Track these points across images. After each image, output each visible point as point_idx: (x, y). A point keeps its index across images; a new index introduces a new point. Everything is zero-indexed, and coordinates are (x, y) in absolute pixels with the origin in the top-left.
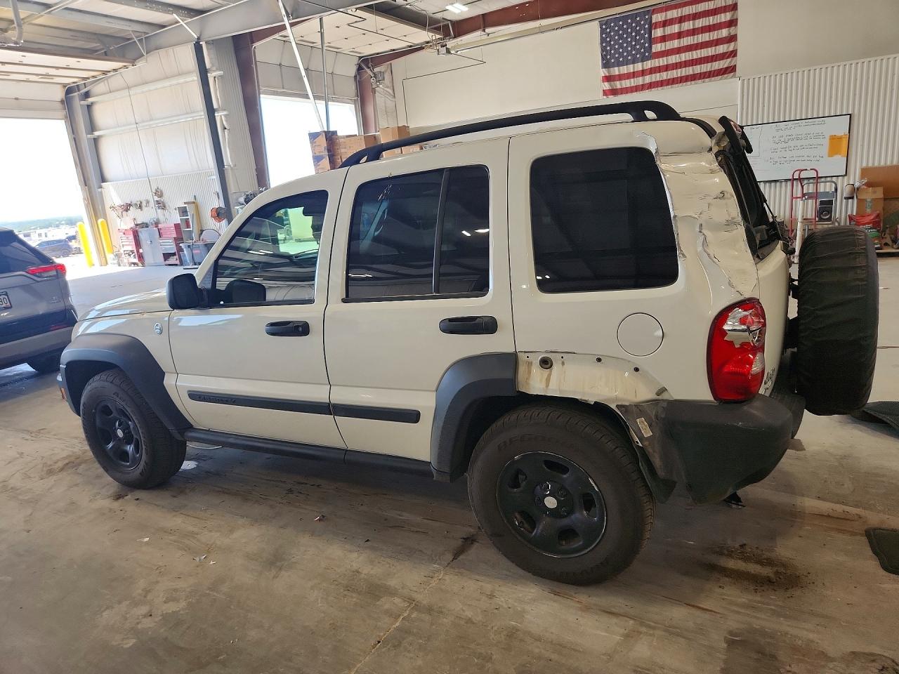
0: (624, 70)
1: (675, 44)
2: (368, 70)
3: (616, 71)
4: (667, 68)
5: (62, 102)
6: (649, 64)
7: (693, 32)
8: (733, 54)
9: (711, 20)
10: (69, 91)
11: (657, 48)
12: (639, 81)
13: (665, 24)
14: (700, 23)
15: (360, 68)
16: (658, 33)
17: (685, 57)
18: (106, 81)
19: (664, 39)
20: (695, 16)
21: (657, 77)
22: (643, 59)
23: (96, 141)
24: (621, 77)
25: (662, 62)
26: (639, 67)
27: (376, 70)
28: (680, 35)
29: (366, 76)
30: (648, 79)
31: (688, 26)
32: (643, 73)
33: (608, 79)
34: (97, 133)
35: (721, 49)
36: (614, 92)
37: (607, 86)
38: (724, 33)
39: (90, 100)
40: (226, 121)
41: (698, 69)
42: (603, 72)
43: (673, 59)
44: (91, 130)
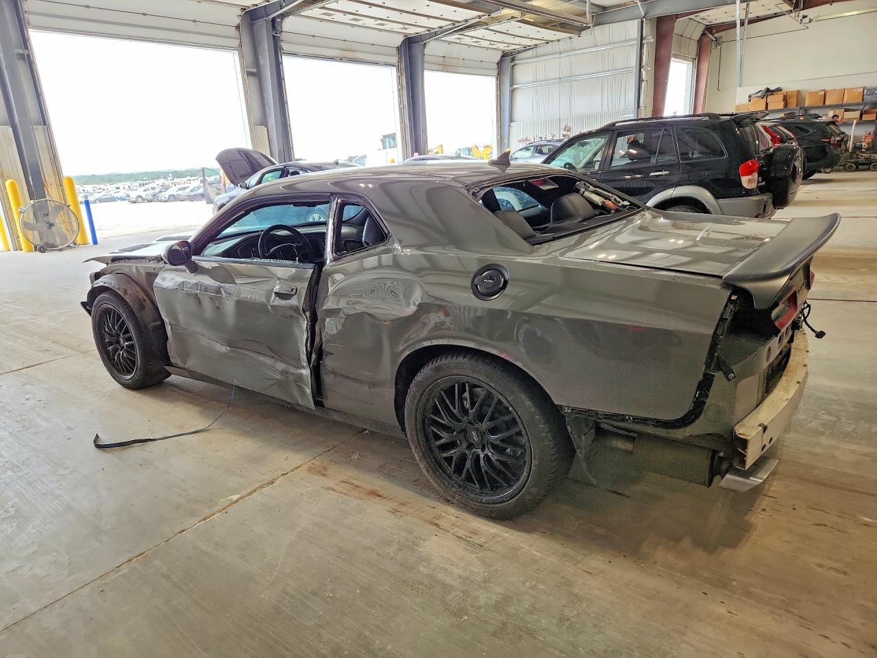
2: (710, 36)
5: (498, 64)
10: (505, 55)
15: (703, 34)
18: (534, 50)
23: (512, 91)
27: (716, 35)
29: (705, 40)
34: (515, 86)
39: (516, 62)
40: (647, 75)
44: (512, 84)
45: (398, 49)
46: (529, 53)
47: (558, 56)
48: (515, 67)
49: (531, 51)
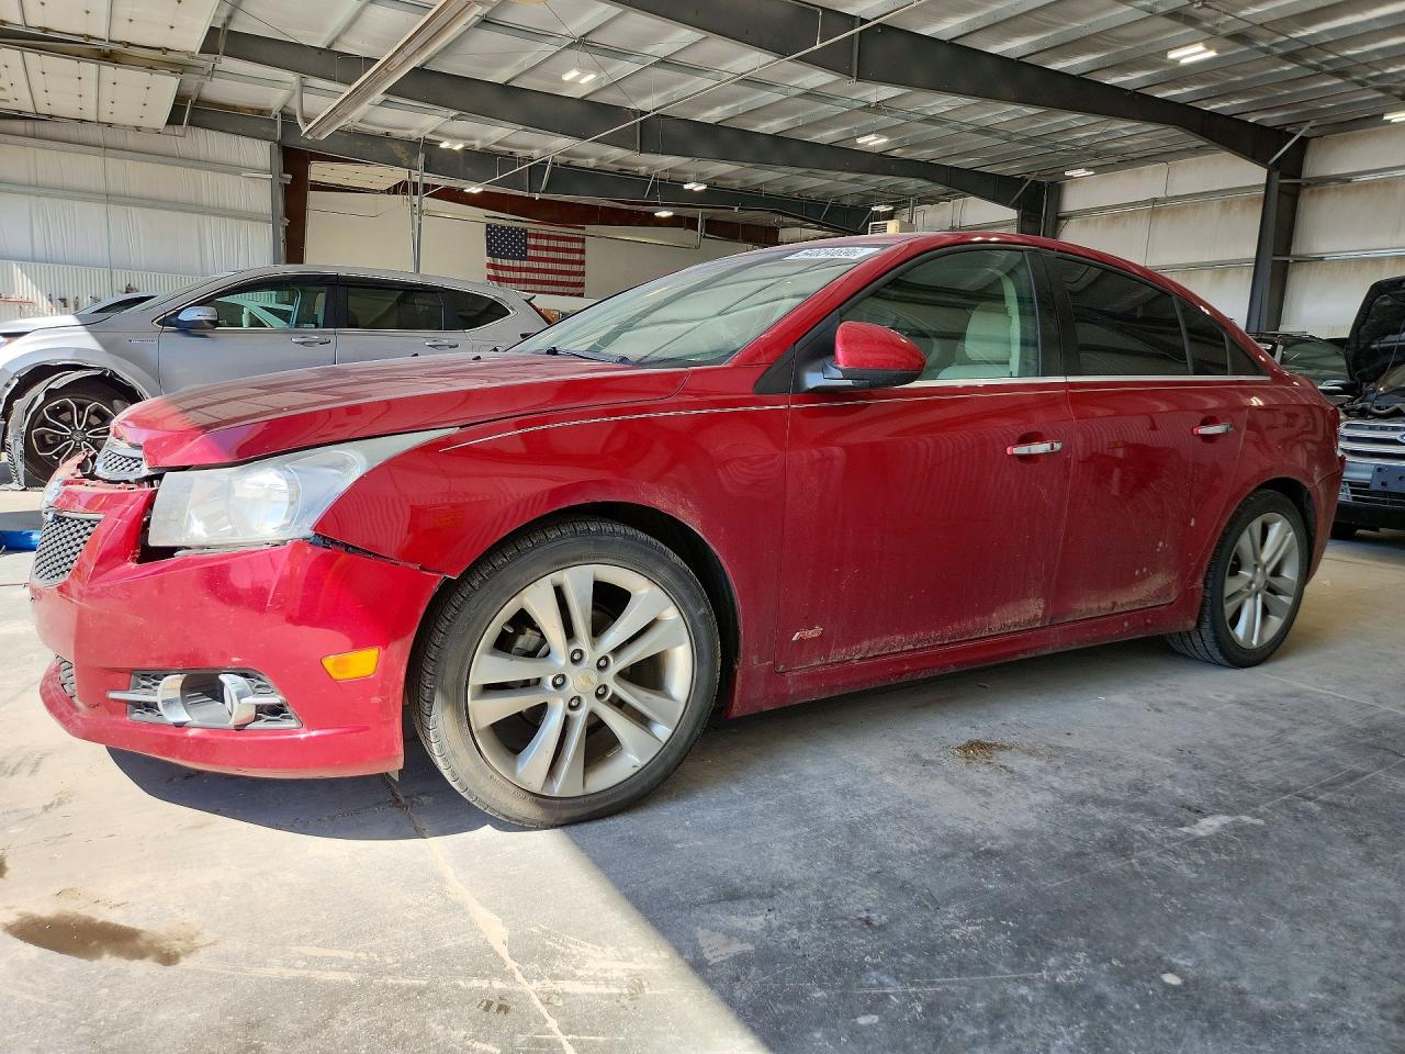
0: (506, 263)
1: (544, 254)
3: (499, 262)
4: (538, 271)
6: (525, 264)
7: (557, 250)
8: (582, 274)
9: (569, 245)
11: (531, 253)
12: (518, 275)
13: (537, 236)
14: (562, 244)
16: (532, 241)
17: (550, 266)
19: (536, 248)
20: (558, 238)
21: (531, 276)
22: (521, 259)
24: (503, 268)
25: (535, 265)
26: (517, 263)
28: (547, 249)
30: (524, 275)
31: (553, 243)
32: (520, 269)
33: (490, 266)
35: (576, 268)
36: (497, 279)
37: (491, 272)
38: (577, 257)
41: (561, 278)
42: (489, 260)
43: (543, 265)
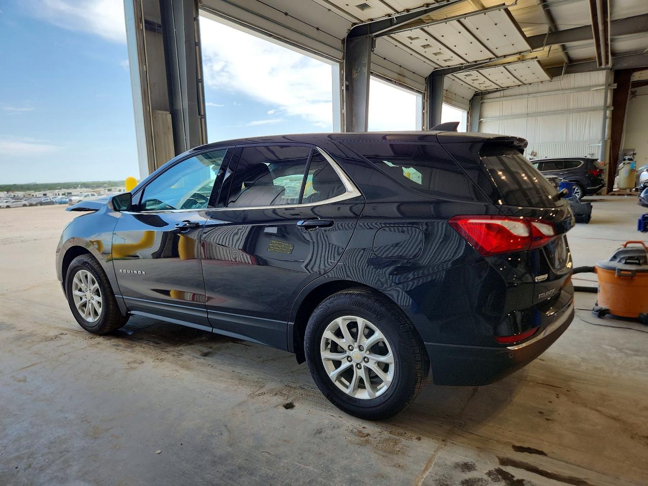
5: (470, 101)
10: (478, 95)
18: (502, 92)
23: (480, 122)
27: (632, 89)
34: (481, 120)
39: (485, 101)
44: (480, 117)
45: (426, 78)
46: (498, 94)
47: (527, 95)
48: (484, 104)
49: (499, 92)
